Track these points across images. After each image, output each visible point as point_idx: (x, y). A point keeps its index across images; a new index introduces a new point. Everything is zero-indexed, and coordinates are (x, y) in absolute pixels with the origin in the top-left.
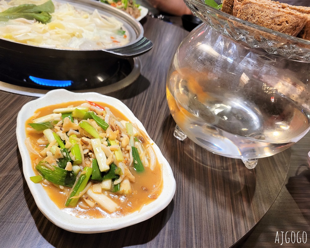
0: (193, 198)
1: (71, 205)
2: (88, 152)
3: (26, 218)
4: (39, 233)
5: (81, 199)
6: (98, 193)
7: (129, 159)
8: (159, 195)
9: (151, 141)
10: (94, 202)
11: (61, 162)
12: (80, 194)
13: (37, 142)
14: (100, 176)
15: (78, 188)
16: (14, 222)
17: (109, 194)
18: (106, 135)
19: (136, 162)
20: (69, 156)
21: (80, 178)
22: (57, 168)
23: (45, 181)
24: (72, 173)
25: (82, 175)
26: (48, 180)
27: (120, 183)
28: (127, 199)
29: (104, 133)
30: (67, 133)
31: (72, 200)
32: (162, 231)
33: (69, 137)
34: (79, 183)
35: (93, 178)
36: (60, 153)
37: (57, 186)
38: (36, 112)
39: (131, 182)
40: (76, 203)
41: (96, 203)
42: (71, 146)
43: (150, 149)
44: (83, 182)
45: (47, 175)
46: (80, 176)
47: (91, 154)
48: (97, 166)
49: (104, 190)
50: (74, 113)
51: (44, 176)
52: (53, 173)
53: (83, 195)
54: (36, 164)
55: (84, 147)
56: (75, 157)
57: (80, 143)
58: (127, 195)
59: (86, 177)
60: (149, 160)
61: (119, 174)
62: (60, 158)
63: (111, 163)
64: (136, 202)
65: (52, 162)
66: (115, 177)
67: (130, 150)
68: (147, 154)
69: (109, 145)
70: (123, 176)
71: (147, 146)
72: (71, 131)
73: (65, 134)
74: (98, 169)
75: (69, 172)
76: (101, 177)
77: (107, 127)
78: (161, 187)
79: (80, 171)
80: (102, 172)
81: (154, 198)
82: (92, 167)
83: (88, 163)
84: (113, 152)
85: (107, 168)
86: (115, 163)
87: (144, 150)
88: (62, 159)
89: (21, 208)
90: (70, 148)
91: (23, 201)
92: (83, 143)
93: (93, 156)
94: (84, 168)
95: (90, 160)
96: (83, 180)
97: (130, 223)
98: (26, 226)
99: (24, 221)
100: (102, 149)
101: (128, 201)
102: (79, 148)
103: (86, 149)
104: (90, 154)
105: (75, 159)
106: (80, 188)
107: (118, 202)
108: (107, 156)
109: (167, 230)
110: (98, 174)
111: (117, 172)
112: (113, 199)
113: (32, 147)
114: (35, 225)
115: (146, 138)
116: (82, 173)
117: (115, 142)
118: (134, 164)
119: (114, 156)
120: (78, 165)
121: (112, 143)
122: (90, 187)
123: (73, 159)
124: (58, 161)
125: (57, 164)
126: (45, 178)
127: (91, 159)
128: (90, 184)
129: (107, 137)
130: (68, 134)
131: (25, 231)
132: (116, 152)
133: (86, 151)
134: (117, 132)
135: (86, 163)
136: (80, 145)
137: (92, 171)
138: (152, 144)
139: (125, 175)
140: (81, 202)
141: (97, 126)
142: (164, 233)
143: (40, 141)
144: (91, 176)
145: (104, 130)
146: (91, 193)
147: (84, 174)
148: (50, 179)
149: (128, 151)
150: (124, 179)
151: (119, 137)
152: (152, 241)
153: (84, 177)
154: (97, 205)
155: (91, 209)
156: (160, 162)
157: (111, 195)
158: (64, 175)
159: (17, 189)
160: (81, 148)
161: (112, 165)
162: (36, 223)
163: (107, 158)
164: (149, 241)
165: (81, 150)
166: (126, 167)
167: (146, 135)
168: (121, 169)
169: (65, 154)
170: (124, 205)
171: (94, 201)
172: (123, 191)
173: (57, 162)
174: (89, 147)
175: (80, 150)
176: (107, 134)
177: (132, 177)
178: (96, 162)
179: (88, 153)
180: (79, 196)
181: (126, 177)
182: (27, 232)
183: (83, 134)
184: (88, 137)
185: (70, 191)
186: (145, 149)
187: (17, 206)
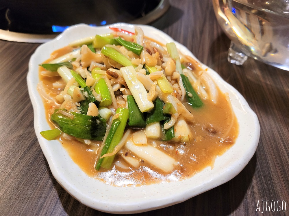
0: (281, 137)
1: (104, 167)
2: (119, 88)
3: (47, 190)
4: (65, 212)
5: (117, 157)
6: (142, 145)
7: (179, 91)
8: (236, 137)
9: (204, 67)
10: (139, 160)
11: (83, 106)
12: (115, 149)
13: (52, 86)
14: (141, 119)
15: (111, 141)
16: (30, 198)
17: (158, 145)
18: (142, 61)
19: (190, 95)
20: (93, 95)
21: (112, 126)
22: (77, 115)
23: (65, 135)
24: (100, 120)
25: (114, 120)
26: (68, 133)
27: (173, 127)
28: (187, 149)
29: (138, 59)
30: (88, 68)
31: (105, 160)
32: (249, 193)
33: (90, 72)
34: (112, 134)
35: (131, 123)
36: (80, 93)
37: (81, 141)
38: (53, 54)
39: (189, 123)
40: (110, 164)
41: (142, 161)
42: (94, 83)
43: (204, 77)
44: (117, 130)
45: (65, 127)
46: (112, 123)
47: (124, 90)
48: (135, 105)
49: (150, 140)
50: (94, 42)
51: (61, 128)
52: (73, 122)
53: (119, 151)
54: (50, 114)
55: (112, 81)
56: (101, 96)
57: (106, 76)
58: (187, 142)
59: (120, 122)
60: (207, 91)
61: (170, 113)
62: (80, 100)
63: (156, 98)
64: (203, 154)
65: (70, 108)
66: (165, 118)
67: (179, 78)
68: (202, 83)
69: (148, 73)
70: (176, 115)
71: (200, 73)
72: (93, 64)
73: (86, 69)
74: (137, 109)
75: (94, 119)
76: (143, 121)
77: (141, 50)
78: (236, 125)
79: (112, 115)
80: (144, 113)
81: (229, 143)
82: (127, 107)
83: (121, 102)
84: (156, 82)
85: (151, 105)
86: (161, 97)
87: (197, 79)
88: (84, 101)
89: (39, 176)
90: (92, 85)
91: (41, 166)
92: (110, 77)
93: (127, 92)
94: (116, 110)
95: (123, 99)
96: (117, 127)
97: (202, 189)
98: (47, 203)
99: (43, 196)
100: (139, 80)
101: (190, 153)
102: (105, 83)
103: (116, 83)
104: (122, 89)
105: (102, 99)
106: (114, 140)
107: (175, 155)
108: (148, 89)
109: (256, 190)
110: (139, 117)
111: (165, 110)
112: (167, 152)
113: (45, 93)
114: (59, 200)
115: (196, 64)
116: (114, 118)
117: (157, 69)
118: (187, 98)
119: (158, 87)
120: (108, 107)
121: (151, 70)
122: (129, 137)
123: (98, 98)
124: (79, 105)
125: (78, 110)
126: (63, 132)
127: (125, 97)
128: (128, 133)
129: (143, 63)
130: (90, 69)
131: (45, 210)
132: (160, 82)
133: (117, 87)
134: (155, 55)
135: (118, 104)
136: (107, 80)
137: (129, 113)
138: (206, 70)
139: (180, 114)
140: (118, 162)
141: (127, 51)
142: (253, 196)
143: (57, 84)
144: (128, 121)
145: (138, 54)
146: (131, 145)
147: (117, 119)
148: (69, 132)
149: (176, 81)
150: (178, 120)
151: (161, 62)
152: (238, 210)
153: (117, 123)
154: (143, 163)
155: (136, 171)
156: (224, 92)
157: (162, 145)
158: (87, 124)
159: (35, 150)
160: (108, 83)
161: (157, 101)
162: (60, 196)
163: (148, 91)
164: (233, 211)
165: (109, 86)
166: (178, 102)
167: (195, 61)
168: (171, 105)
169: (86, 93)
170: (184, 159)
171: (137, 157)
172: (180, 137)
173: (78, 107)
174: (120, 80)
175: (107, 87)
176: (142, 59)
177: (190, 115)
178: (132, 100)
179: (119, 90)
180: (114, 152)
181: (180, 117)
182: (48, 213)
183: (109, 65)
184: (116, 68)
185: (100, 146)
186: (198, 76)
187: (34, 175)
